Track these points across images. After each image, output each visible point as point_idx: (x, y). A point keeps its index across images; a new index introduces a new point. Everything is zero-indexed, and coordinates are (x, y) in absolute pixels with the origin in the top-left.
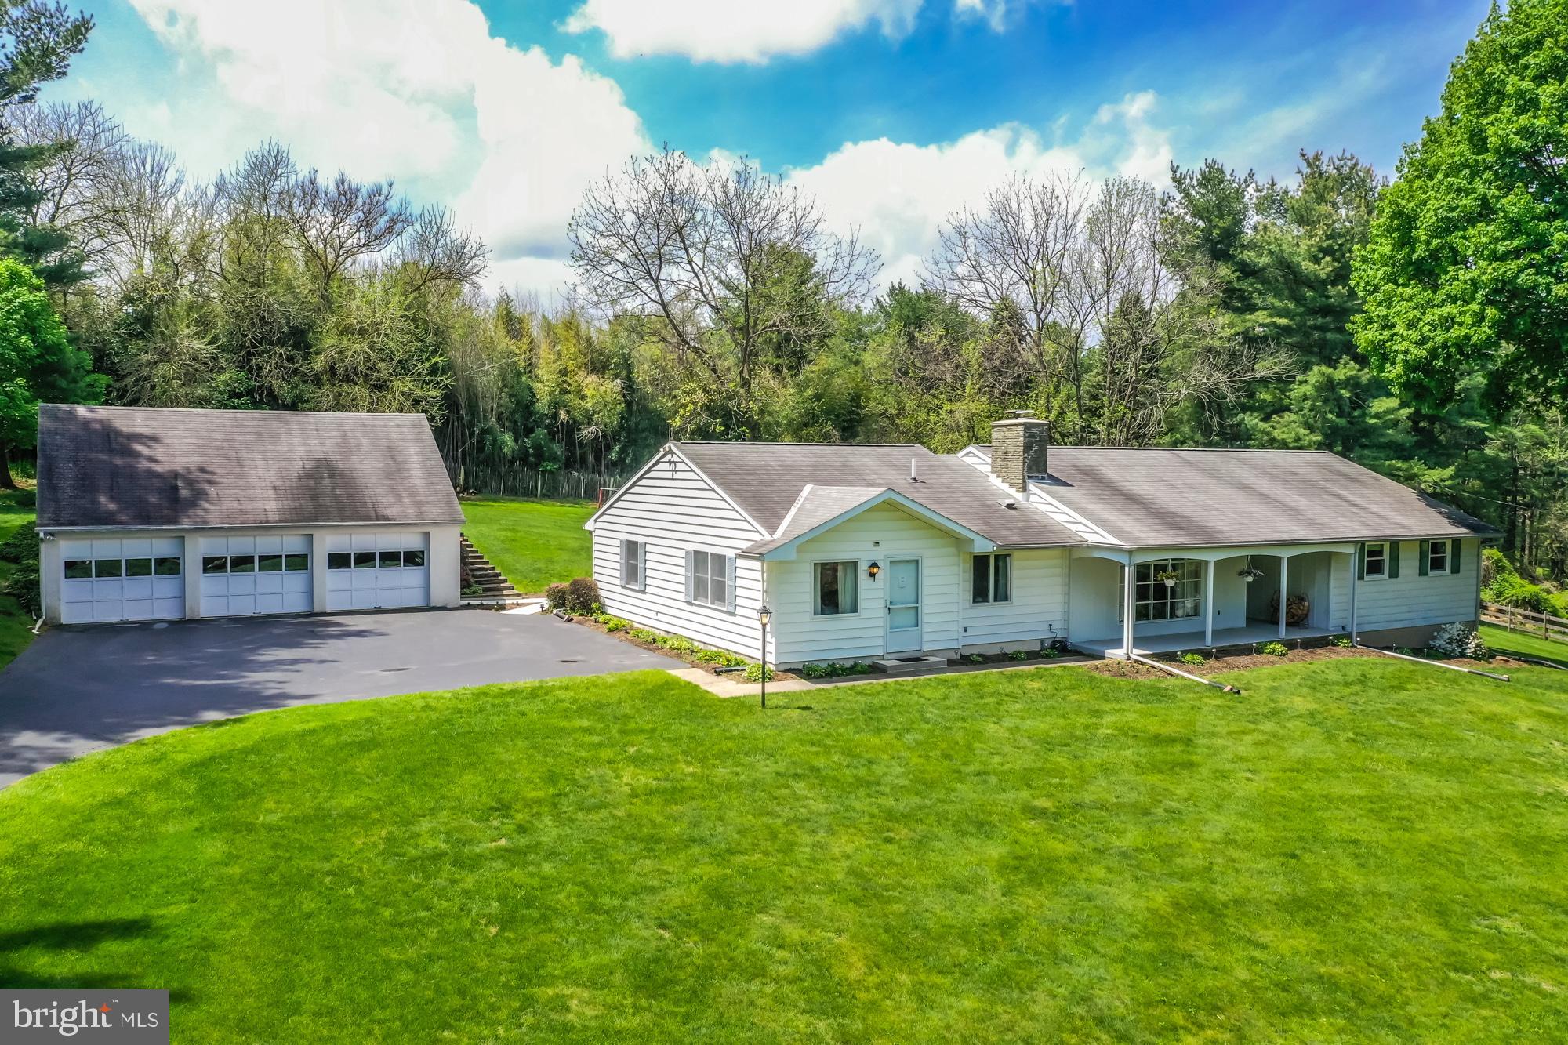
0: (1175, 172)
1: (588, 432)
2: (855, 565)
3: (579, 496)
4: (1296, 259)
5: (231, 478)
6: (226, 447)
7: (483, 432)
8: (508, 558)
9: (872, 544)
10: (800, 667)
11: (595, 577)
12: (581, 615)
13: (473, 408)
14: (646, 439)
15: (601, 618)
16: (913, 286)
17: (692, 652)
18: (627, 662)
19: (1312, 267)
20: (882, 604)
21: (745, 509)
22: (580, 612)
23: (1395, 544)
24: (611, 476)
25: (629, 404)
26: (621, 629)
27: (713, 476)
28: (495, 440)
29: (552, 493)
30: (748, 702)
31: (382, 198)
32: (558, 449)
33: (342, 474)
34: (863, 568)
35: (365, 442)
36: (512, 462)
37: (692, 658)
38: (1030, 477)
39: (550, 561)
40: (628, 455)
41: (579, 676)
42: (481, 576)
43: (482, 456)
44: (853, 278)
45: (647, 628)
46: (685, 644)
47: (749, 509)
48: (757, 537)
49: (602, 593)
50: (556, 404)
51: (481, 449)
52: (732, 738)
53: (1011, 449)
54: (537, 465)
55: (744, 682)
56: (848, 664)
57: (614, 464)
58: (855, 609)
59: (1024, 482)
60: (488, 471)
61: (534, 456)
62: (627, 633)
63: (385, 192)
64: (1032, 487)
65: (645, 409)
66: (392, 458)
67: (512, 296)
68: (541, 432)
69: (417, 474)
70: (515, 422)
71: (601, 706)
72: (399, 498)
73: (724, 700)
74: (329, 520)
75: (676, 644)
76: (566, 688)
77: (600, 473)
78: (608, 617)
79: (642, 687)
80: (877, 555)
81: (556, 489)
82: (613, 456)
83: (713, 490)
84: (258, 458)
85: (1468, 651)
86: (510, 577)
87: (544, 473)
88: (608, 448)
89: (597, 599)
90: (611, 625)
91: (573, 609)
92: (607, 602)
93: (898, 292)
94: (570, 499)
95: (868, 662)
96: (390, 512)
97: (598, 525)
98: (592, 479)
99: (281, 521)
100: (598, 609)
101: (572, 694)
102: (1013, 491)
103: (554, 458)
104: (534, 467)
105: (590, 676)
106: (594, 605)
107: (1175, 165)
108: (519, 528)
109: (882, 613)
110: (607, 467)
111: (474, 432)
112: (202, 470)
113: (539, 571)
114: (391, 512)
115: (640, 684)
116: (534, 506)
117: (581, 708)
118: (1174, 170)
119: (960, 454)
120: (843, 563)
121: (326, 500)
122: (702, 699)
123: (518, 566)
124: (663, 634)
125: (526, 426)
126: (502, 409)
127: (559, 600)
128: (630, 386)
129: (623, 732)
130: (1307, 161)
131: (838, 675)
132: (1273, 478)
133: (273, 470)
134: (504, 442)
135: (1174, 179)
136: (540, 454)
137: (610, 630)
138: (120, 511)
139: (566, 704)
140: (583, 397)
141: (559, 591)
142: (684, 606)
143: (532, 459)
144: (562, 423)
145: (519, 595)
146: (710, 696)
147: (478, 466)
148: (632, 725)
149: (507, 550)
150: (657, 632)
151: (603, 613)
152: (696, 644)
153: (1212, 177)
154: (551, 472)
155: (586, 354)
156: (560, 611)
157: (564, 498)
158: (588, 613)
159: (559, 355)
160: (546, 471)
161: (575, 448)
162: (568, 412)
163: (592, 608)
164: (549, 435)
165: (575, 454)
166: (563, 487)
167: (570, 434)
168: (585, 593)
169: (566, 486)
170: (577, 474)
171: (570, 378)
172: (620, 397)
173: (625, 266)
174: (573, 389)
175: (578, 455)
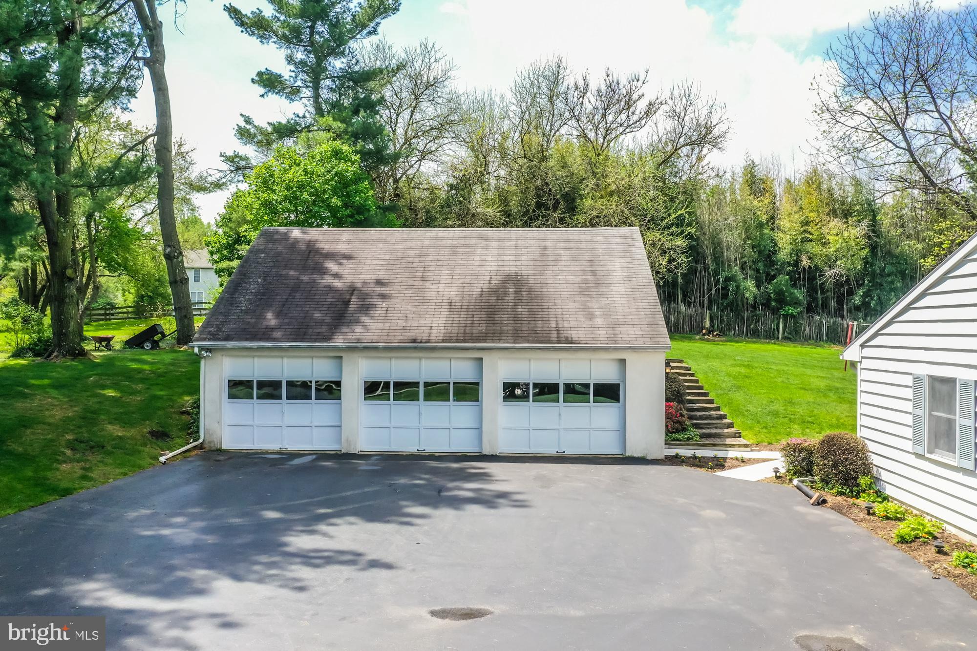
1: (830, 273)
3: (821, 339)
5: (409, 293)
6: (416, 263)
7: (728, 279)
8: (738, 397)
11: (862, 433)
12: (840, 494)
13: (718, 258)
14: (892, 282)
15: (880, 509)
22: (839, 489)
24: (854, 319)
25: (873, 248)
28: (738, 287)
29: (793, 336)
31: (640, 83)
32: (800, 294)
33: (530, 290)
35: (565, 256)
36: (754, 307)
39: (791, 402)
40: (872, 299)
42: (701, 417)
43: (726, 302)
49: (875, 460)
50: (798, 253)
51: (725, 296)
54: (778, 309)
57: (857, 308)
60: (732, 315)
61: (776, 301)
63: (642, 78)
65: (889, 253)
66: (594, 273)
67: (757, 162)
68: (783, 279)
69: (617, 290)
70: (758, 271)
72: (591, 317)
74: (499, 340)
77: (842, 317)
78: (892, 508)
81: (797, 332)
82: (857, 300)
84: (445, 273)
86: (738, 421)
87: (785, 317)
88: (851, 293)
89: (867, 470)
90: (903, 528)
91: (826, 481)
92: (885, 476)
94: (811, 341)
96: (574, 334)
98: (834, 323)
99: (443, 341)
100: (870, 486)
103: (796, 303)
104: (775, 311)
106: (863, 481)
108: (756, 365)
110: (849, 311)
111: (718, 280)
112: (379, 283)
113: (776, 414)
114: (578, 333)
116: (776, 347)
121: (504, 318)
123: (750, 407)
125: (768, 274)
126: (746, 259)
127: (802, 462)
128: (875, 230)
133: (455, 286)
134: (746, 288)
136: (782, 299)
137: (903, 540)
138: (279, 327)
140: (825, 244)
141: (803, 449)
143: (773, 304)
144: (804, 268)
145: (746, 446)
147: (722, 311)
149: (739, 388)
151: (882, 498)
154: (792, 316)
155: (827, 204)
156: (803, 482)
157: (806, 340)
158: (851, 491)
159: (801, 208)
160: (787, 315)
161: (817, 293)
162: (810, 258)
163: (858, 485)
164: (791, 281)
165: (817, 298)
166: (804, 330)
167: (812, 279)
168: (846, 459)
169: (808, 329)
170: (818, 318)
171: (812, 228)
172: (865, 242)
173: (869, 118)
174: (814, 237)
175: (820, 299)
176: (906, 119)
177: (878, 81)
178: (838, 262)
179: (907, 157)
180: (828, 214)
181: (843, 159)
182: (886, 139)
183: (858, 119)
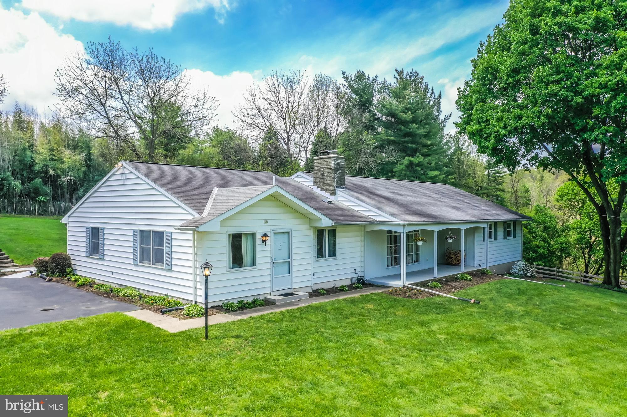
0: (344, 75)
1: (65, 179)
2: (253, 235)
3: (60, 215)
4: (397, 112)
7: (3, 179)
8: (11, 244)
9: (263, 221)
10: (220, 304)
11: (69, 252)
12: (58, 276)
15: (73, 278)
16: (222, 128)
17: (141, 297)
18: (93, 308)
19: (404, 115)
20: (269, 260)
21: (179, 199)
22: (58, 274)
23: (496, 223)
25: (89, 166)
26: (88, 285)
27: (154, 180)
28: (10, 184)
29: (44, 213)
30: (193, 334)
32: (48, 189)
34: (258, 237)
36: (20, 196)
37: (141, 302)
38: (337, 187)
39: (40, 246)
41: (54, 322)
43: (2, 193)
44: (205, 110)
45: (105, 283)
46: (134, 293)
47: (182, 199)
48: (189, 217)
49: (73, 262)
50: (47, 166)
51: (2, 189)
52: (191, 372)
53: (326, 171)
54: (35, 198)
55: (185, 319)
56: (251, 300)
58: (253, 264)
59: (334, 190)
60: (6, 201)
61: (34, 193)
62: (91, 286)
64: (339, 192)
65: (97, 170)
68: (38, 181)
70: (22, 175)
71: (71, 349)
73: (174, 335)
75: (128, 292)
76: (43, 334)
77: (72, 203)
78: (77, 277)
79: (107, 328)
80: (267, 230)
81: (47, 211)
83: (155, 189)
85: (528, 274)
86: (11, 256)
88: (77, 190)
89: (70, 265)
90: (80, 282)
91: (53, 273)
92: (77, 268)
93: (216, 130)
94: (55, 216)
95: (262, 298)
97: (70, 219)
98: (68, 206)
100: (71, 272)
101: (47, 339)
102: (328, 195)
103: (46, 195)
104: (33, 199)
105: (63, 321)
106: (68, 270)
107: (343, 71)
108: (21, 228)
109: (269, 266)
115: (104, 326)
116: (33, 219)
117: (54, 353)
118: (344, 73)
119: (292, 177)
120: (246, 234)
122: (157, 335)
123: (18, 249)
124: (117, 286)
125: (29, 177)
126: (15, 168)
127: (43, 267)
128: (89, 157)
129: (93, 376)
130: (398, 73)
131: (246, 308)
132: (436, 193)
134: (15, 186)
135: (344, 77)
136: (37, 192)
137: (79, 286)
139: (41, 351)
140: (62, 163)
141: (43, 262)
142: (133, 268)
143: (32, 195)
144: (51, 176)
145: (16, 266)
146: (163, 333)
148: (101, 368)
150: (113, 286)
151: (74, 275)
152: (141, 292)
153: (360, 76)
154: (44, 202)
155: (64, 141)
156: (43, 275)
157: (51, 215)
158: (63, 275)
159: (49, 141)
160: (41, 201)
161: (58, 189)
162: (54, 170)
163: (66, 272)
164: (43, 182)
165: (58, 192)
166: (51, 210)
167: (55, 182)
168: (61, 262)
169: (52, 209)
170: (58, 203)
171: (56, 153)
172: (84, 163)
173: (87, 97)
174: (57, 158)
175: (60, 192)
176: (106, 100)
177: (92, 80)
178: (70, 173)
179: (106, 121)
180: (65, 146)
181: (74, 117)
182: (96, 110)
183: (81, 97)
